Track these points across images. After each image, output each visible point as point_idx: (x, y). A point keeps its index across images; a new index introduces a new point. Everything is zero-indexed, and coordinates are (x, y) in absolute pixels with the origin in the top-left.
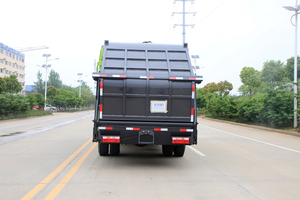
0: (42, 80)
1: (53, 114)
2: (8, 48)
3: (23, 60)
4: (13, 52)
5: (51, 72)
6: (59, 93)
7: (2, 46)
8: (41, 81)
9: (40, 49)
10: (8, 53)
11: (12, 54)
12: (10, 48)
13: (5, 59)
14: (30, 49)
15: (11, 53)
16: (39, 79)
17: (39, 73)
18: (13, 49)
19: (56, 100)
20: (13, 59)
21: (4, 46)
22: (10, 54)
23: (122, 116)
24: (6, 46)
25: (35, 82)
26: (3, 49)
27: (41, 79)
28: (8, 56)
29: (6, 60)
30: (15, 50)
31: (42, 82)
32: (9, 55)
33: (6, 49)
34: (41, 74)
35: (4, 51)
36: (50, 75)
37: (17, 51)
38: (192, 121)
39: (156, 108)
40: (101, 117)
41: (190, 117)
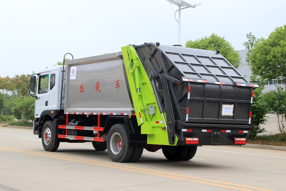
23: (202, 119)
38: (250, 123)
39: (226, 111)
40: (187, 120)
41: (249, 119)
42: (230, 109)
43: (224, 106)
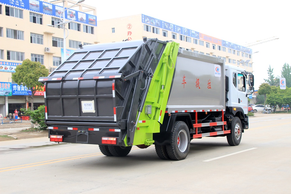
0: (274, 76)
1: (254, 116)
2: (231, 44)
3: (250, 55)
4: (238, 49)
5: (284, 66)
6: (276, 91)
7: (224, 43)
8: (272, 77)
9: (269, 41)
10: (231, 49)
11: (236, 51)
12: (234, 44)
13: (227, 57)
14: (259, 42)
15: (235, 49)
16: (271, 75)
17: (270, 69)
18: (237, 45)
19: (269, 100)
20: (238, 56)
21: (227, 43)
22: (234, 51)
23: (61, 116)
24: (229, 43)
25: (266, 79)
26: (226, 46)
27: (272, 76)
28: (231, 53)
29: (229, 58)
30: (239, 46)
31: (274, 78)
32: (232, 51)
33: (229, 46)
34: (272, 70)
35: (227, 48)
36: (283, 70)
37: (243, 47)
38: (115, 120)
39: (86, 108)
40: (47, 118)
41: (114, 116)
42: (90, 105)
43: (83, 103)
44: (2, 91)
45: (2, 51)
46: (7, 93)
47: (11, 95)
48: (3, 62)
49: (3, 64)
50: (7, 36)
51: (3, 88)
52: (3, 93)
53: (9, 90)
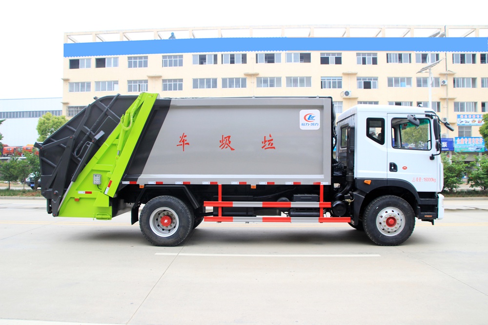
44: (472, 147)
45: (476, 103)
46: (478, 149)
47: (484, 151)
48: (476, 115)
49: (476, 118)
50: (483, 86)
51: (474, 144)
52: (473, 148)
53: (482, 146)
